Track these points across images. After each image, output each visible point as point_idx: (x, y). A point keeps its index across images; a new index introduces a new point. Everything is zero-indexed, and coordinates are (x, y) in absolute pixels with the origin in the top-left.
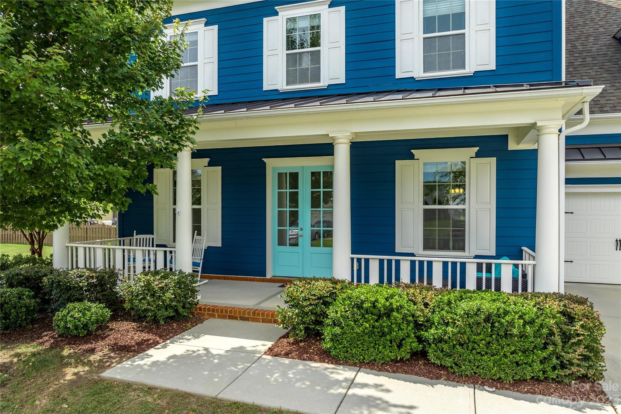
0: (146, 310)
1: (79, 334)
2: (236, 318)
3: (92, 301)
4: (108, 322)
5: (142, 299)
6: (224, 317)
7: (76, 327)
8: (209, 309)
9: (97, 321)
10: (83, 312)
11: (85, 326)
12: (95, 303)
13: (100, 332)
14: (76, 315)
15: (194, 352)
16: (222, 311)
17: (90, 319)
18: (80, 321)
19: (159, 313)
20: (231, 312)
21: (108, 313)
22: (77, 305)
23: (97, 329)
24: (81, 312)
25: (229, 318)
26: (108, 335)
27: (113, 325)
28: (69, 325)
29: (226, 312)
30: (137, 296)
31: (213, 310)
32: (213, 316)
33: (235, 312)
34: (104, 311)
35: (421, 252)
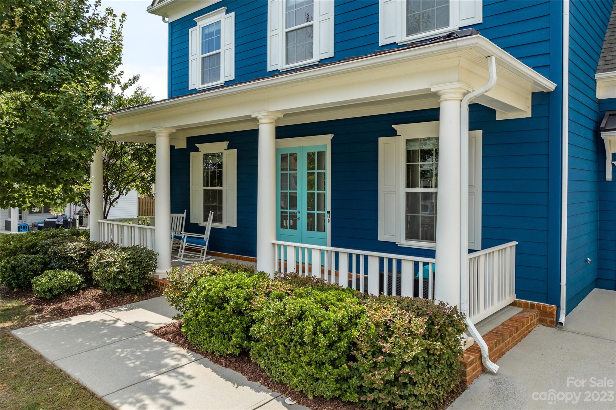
14: (44, 281)
24: (50, 278)
35: (403, 242)
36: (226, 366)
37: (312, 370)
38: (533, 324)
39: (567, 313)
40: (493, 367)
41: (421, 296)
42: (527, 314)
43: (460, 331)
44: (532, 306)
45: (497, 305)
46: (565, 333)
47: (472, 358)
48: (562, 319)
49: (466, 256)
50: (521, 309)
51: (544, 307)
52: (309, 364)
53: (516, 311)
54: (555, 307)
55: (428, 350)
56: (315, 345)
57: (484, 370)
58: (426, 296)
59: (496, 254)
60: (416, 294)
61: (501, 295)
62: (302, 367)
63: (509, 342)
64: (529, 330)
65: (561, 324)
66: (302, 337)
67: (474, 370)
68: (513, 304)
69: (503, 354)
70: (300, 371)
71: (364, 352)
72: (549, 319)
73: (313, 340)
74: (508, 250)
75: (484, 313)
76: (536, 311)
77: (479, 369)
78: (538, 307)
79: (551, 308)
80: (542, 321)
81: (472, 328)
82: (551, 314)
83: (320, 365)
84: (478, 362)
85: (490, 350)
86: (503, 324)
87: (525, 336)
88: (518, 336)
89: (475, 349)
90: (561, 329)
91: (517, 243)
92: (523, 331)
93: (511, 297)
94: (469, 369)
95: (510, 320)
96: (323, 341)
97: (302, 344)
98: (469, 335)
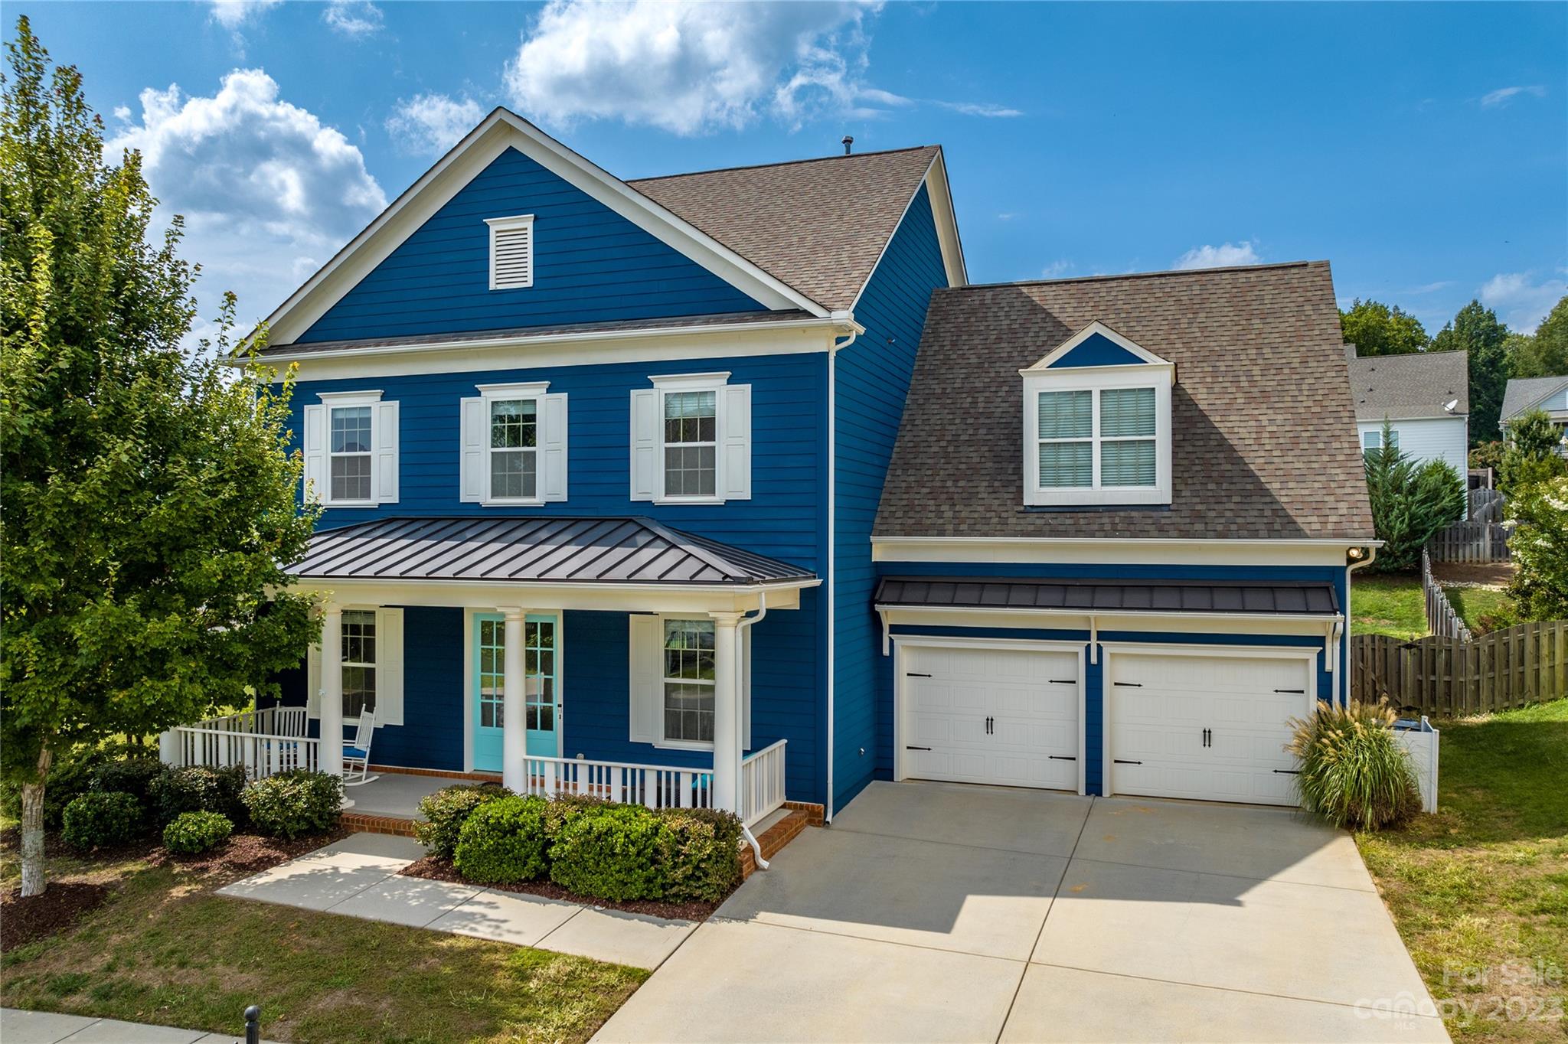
0: (274, 822)
1: (194, 849)
2: (389, 832)
3: (212, 811)
4: (229, 836)
5: (269, 808)
6: (375, 831)
7: (190, 842)
8: (358, 821)
9: (215, 835)
10: (198, 823)
11: (202, 841)
12: (214, 812)
13: (218, 848)
14: (190, 828)
15: (320, 871)
16: (373, 823)
17: (206, 834)
18: (194, 835)
19: (289, 826)
20: (383, 824)
21: (229, 826)
22: (191, 816)
23: (215, 845)
24: (196, 824)
25: (382, 832)
26: (228, 852)
27: (238, 840)
28: (183, 840)
29: (378, 824)
30: (264, 805)
31: (363, 822)
32: (363, 829)
33: (389, 824)
34: (224, 823)
35: (662, 743)
36: (519, 892)
37: (622, 876)
38: (802, 826)
39: (834, 814)
40: (764, 864)
41: (699, 806)
42: (796, 815)
43: (738, 834)
44: (802, 807)
45: (768, 809)
46: (830, 832)
47: (747, 856)
48: (829, 818)
49: (741, 762)
50: (791, 811)
51: (813, 807)
52: (619, 871)
53: (787, 812)
54: (822, 806)
55: (716, 849)
56: (626, 855)
57: (757, 868)
58: (704, 805)
59: (766, 757)
60: (695, 804)
61: (771, 799)
62: (612, 875)
63: (778, 843)
64: (797, 832)
65: (828, 822)
66: (612, 849)
67: (749, 867)
68: (784, 806)
69: (773, 854)
70: (611, 879)
71: (666, 856)
72: (817, 819)
73: (624, 850)
74: (777, 751)
75: (755, 818)
76: (805, 811)
77: (753, 867)
78: (807, 807)
79: (818, 807)
80: (811, 822)
81: (747, 832)
82: (819, 813)
83: (630, 871)
84: (752, 860)
85: (762, 851)
86: (773, 827)
87: (793, 838)
88: (787, 838)
89: (750, 849)
90: (828, 828)
91: (785, 741)
92: (791, 833)
93: (781, 799)
94: (745, 866)
95: (780, 822)
96: (632, 850)
97: (614, 855)
98: (745, 838)
